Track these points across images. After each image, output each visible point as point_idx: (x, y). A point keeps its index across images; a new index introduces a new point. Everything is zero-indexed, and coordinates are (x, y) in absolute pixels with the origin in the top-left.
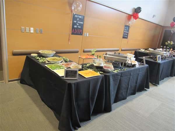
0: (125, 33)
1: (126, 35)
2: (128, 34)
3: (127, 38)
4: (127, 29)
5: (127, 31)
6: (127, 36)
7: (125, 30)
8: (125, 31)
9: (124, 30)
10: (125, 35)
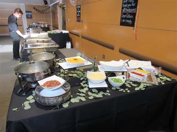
0: (125, 14)
1: (129, 19)
2: (134, 14)
3: (133, 25)
4: (131, 3)
5: (131, 7)
6: (133, 20)
7: (125, 6)
8: (124, 10)
9: (123, 8)
10: (126, 19)
